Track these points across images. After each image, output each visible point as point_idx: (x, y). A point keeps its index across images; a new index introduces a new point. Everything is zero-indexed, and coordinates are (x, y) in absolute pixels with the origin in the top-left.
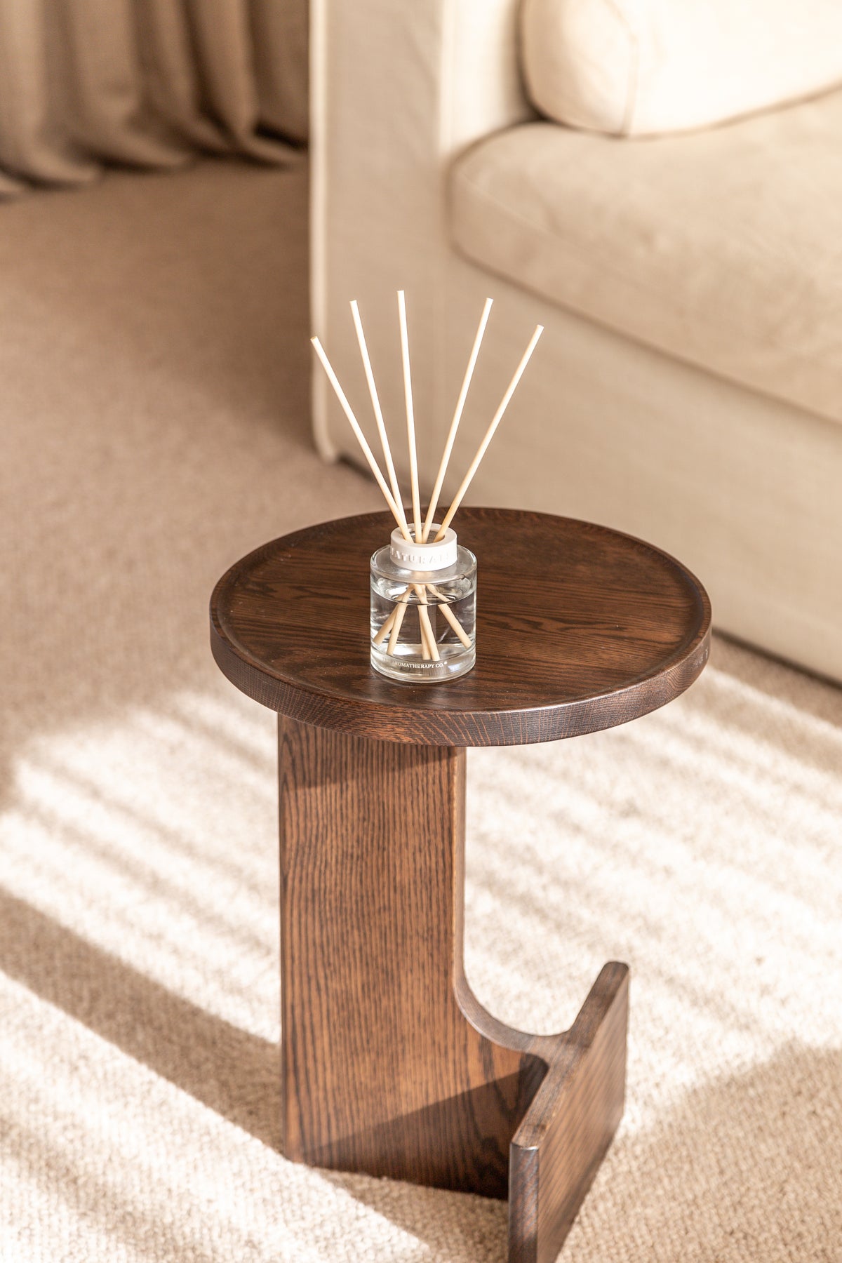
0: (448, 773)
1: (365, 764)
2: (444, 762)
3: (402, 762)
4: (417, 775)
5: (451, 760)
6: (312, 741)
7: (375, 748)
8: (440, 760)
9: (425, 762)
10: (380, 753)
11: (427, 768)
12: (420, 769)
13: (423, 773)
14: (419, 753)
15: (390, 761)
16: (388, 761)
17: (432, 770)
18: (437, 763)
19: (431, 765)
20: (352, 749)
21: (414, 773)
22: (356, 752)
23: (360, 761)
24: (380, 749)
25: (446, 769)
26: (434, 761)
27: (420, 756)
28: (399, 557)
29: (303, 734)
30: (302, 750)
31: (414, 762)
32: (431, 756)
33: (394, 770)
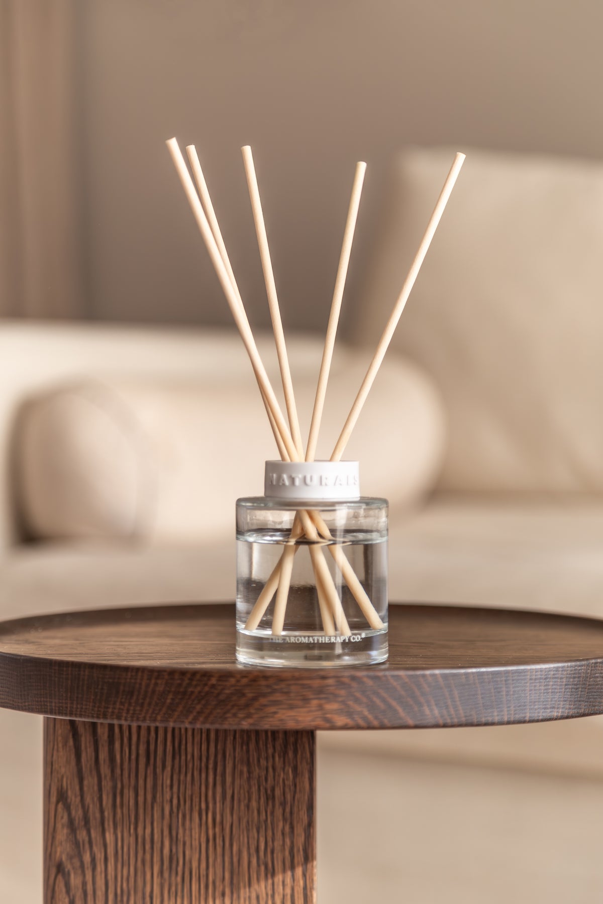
0: (305, 888)
1: (179, 894)
2: (299, 871)
3: (235, 881)
4: (258, 898)
5: (309, 866)
6: (100, 867)
7: (195, 864)
8: (293, 868)
9: (269, 876)
10: (203, 872)
11: (273, 884)
12: (261, 888)
13: (267, 894)
14: (261, 862)
15: (218, 883)
16: (214, 883)
17: (281, 887)
18: (289, 873)
19: (279, 878)
20: (161, 872)
21: (254, 895)
22: (166, 875)
23: (173, 889)
24: (203, 865)
25: (302, 883)
26: (284, 871)
27: (263, 868)
28: (287, 482)
29: (87, 858)
30: (84, 884)
31: (254, 876)
32: (278, 866)
33: (223, 895)
